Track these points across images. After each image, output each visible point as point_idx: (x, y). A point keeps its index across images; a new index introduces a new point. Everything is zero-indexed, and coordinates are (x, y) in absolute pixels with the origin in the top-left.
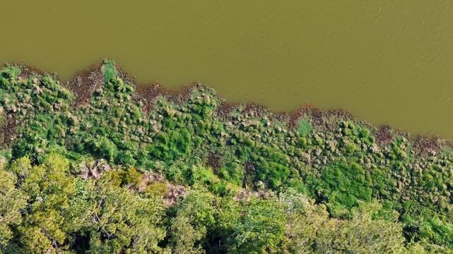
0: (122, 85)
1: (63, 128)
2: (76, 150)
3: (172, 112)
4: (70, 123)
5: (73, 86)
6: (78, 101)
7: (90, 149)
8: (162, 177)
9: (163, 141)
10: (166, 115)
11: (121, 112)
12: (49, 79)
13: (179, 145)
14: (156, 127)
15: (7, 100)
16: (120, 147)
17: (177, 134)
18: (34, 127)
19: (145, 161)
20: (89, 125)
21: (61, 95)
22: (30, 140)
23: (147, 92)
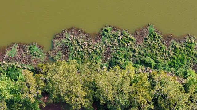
0: (157, 35)
1: (131, 54)
2: (137, 63)
3: (178, 47)
4: (134, 51)
5: (136, 35)
6: (138, 42)
7: (143, 63)
8: (174, 75)
9: (174, 59)
10: (175, 48)
11: (156, 47)
12: (125, 32)
13: (181, 61)
14: (172, 53)
15: (107, 41)
16: (156, 61)
17: (180, 56)
18: (119, 53)
19: (167, 68)
20: (142, 52)
21: (130, 39)
22: (118, 59)
23: (168, 38)
